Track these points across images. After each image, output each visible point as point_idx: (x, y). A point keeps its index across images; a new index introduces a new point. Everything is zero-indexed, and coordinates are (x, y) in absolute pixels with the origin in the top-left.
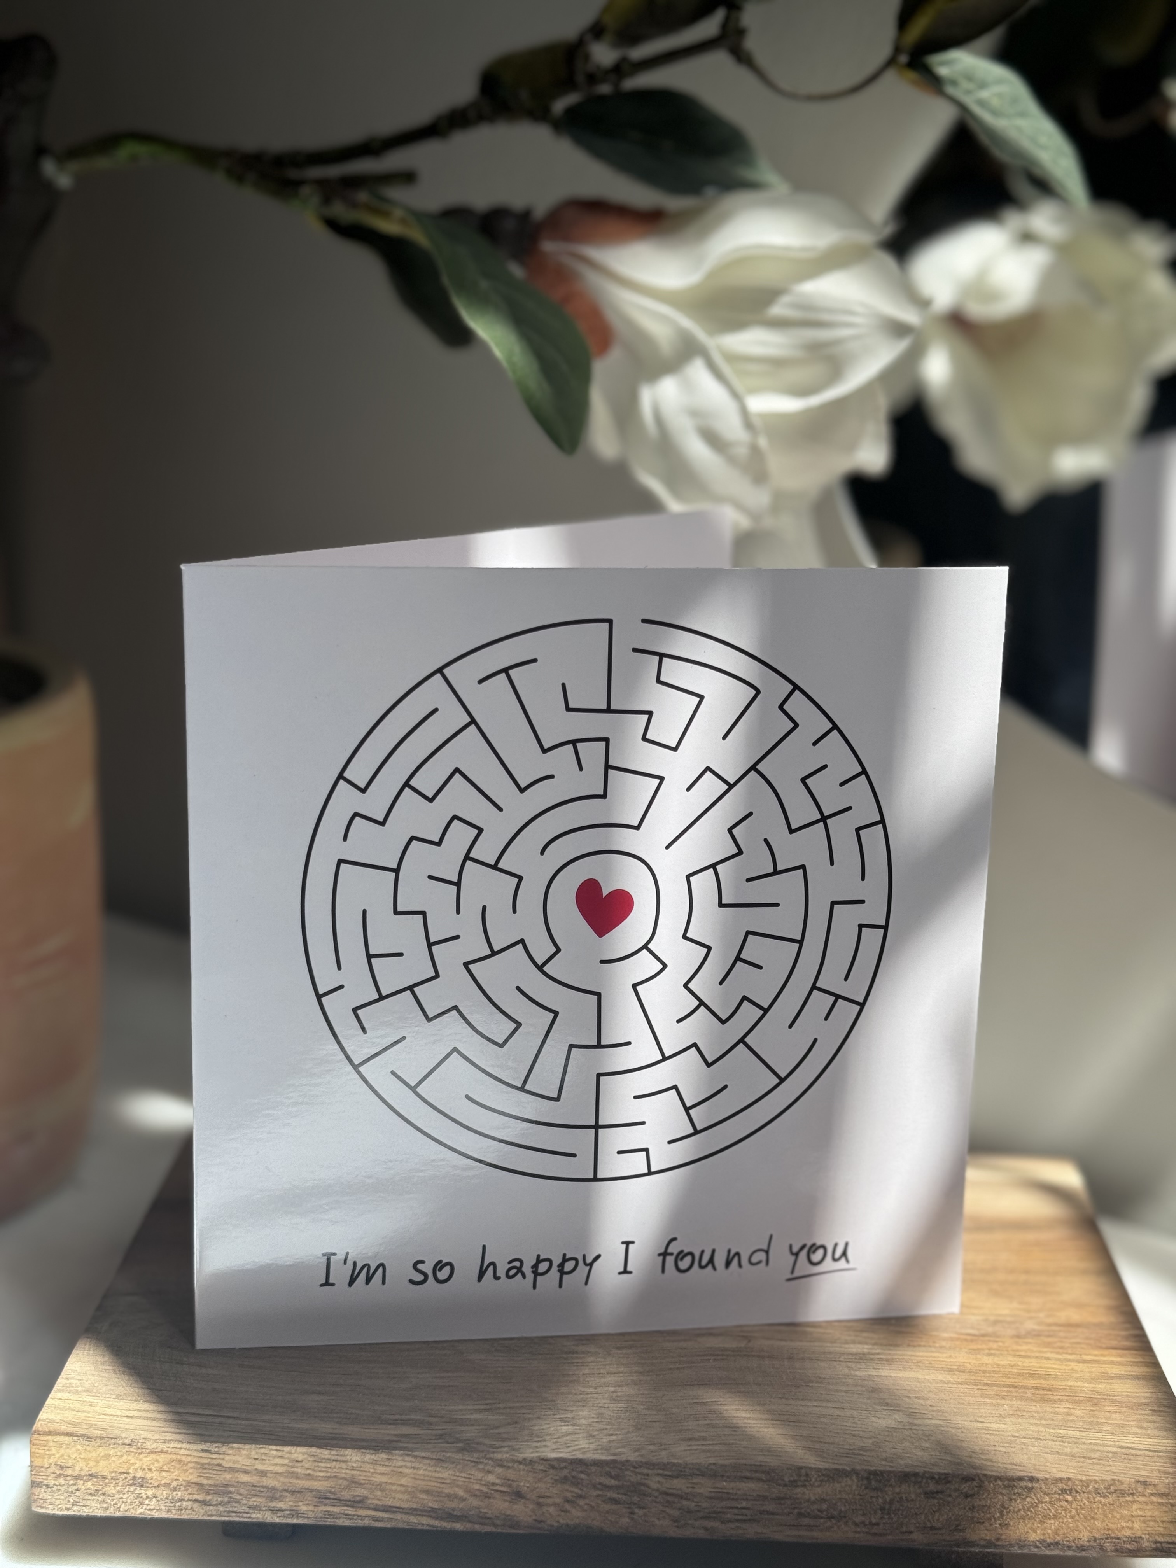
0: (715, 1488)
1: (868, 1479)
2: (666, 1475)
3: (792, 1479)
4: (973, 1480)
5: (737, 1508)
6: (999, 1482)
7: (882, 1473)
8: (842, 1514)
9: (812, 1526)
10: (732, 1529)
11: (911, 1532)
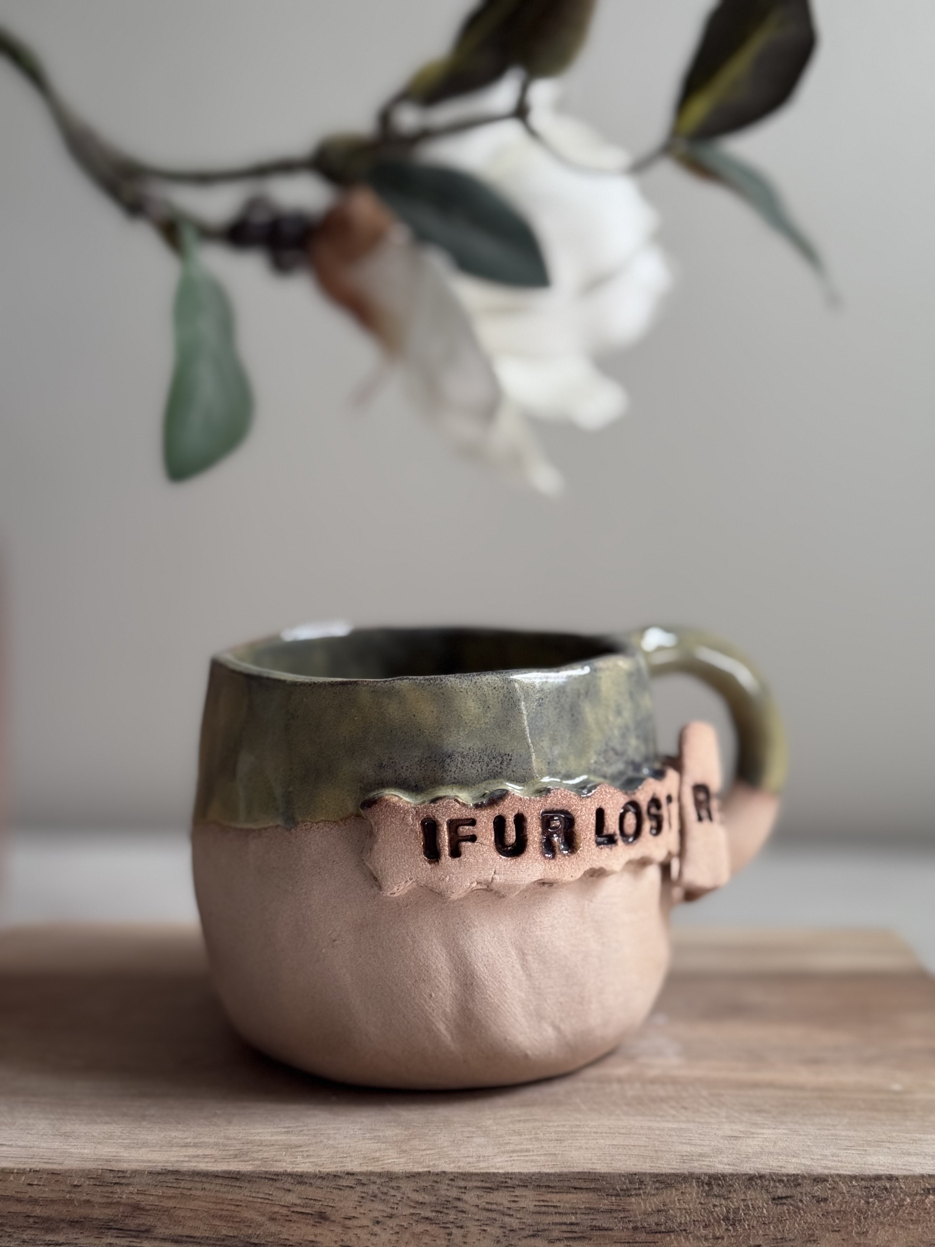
0: (539, 1201)
1: (709, 1184)
2: (485, 1188)
3: (625, 1187)
4: (827, 1181)
6: (855, 1184)
7: (724, 1176)
8: (682, 1228)
9: (650, 1242)
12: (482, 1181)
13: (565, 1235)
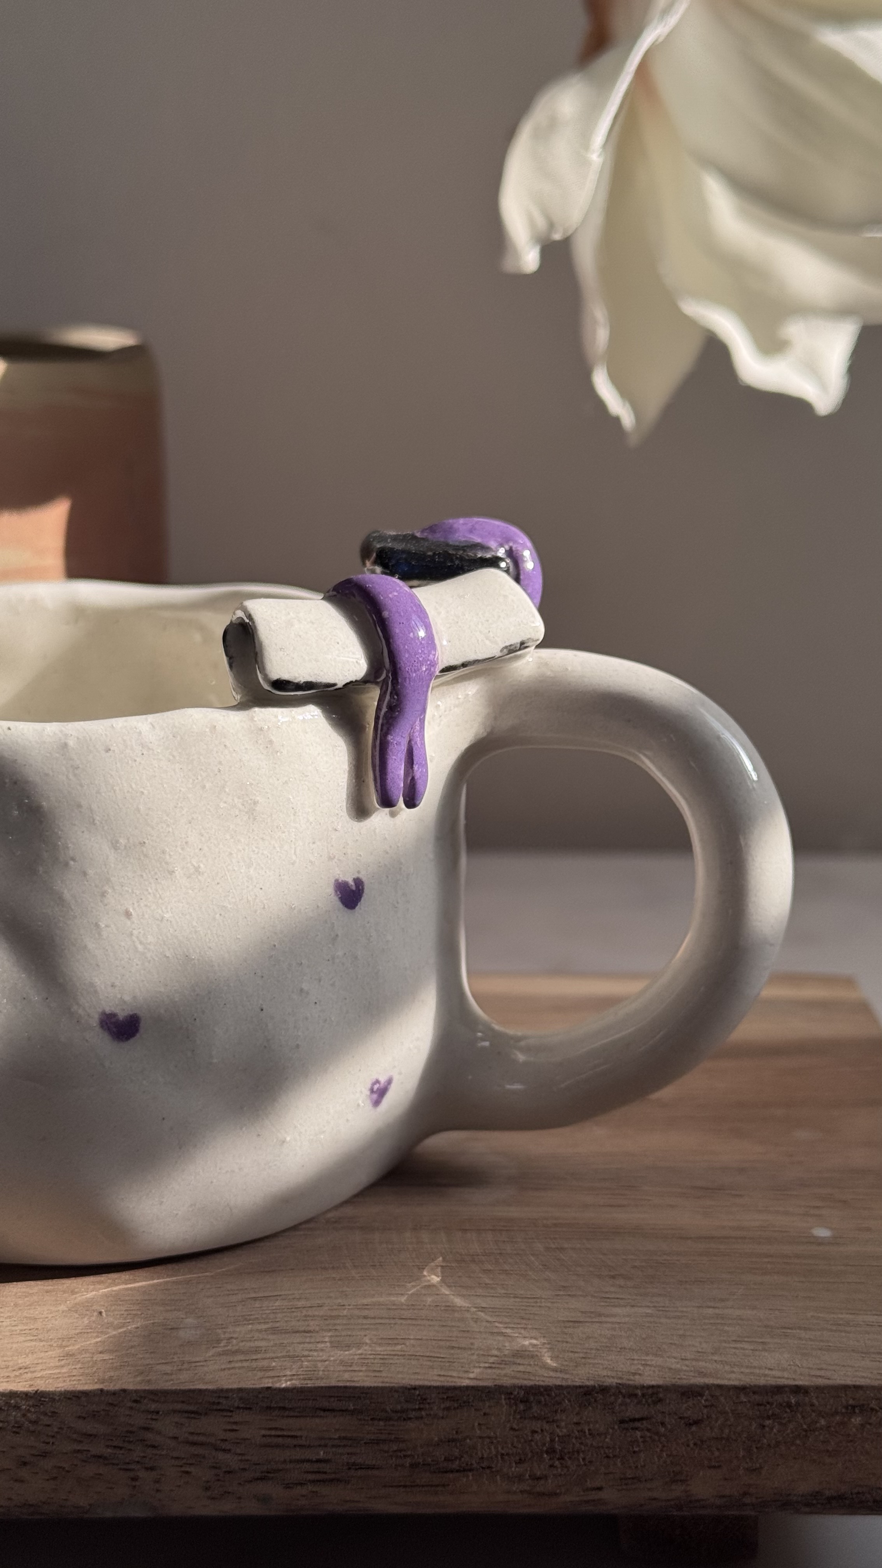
0: (270, 1429)
1: (524, 1401)
2: (186, 1412)
3: (399, 1407)
4: (701, 1395)
5: (308, 1461)
6: (743, 1398)
7: (548, 1389)
8: (484, 1465)
9: (437, 1486)
10: (303, 1496)
11: (600, 1489)
12: (183, 1402)
13: (311, 1477)
